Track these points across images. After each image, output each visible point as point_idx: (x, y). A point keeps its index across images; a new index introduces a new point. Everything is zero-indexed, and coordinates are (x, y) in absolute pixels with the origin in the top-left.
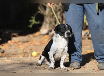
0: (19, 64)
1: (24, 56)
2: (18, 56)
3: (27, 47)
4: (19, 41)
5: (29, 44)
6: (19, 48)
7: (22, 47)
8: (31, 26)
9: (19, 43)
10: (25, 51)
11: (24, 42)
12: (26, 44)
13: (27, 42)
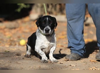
0: (5, 54)
1: (11, 45)
2: (3, 45)
3: (14, 34)
4: (6, 28)
5: (17, 31)
6: (5, 35)
7: (8, 34)
8: (19, 10)
9: (6, 30)
10: (12, 39)
11: (11, 29)
12: (13, 31)
13: (15, 28)
